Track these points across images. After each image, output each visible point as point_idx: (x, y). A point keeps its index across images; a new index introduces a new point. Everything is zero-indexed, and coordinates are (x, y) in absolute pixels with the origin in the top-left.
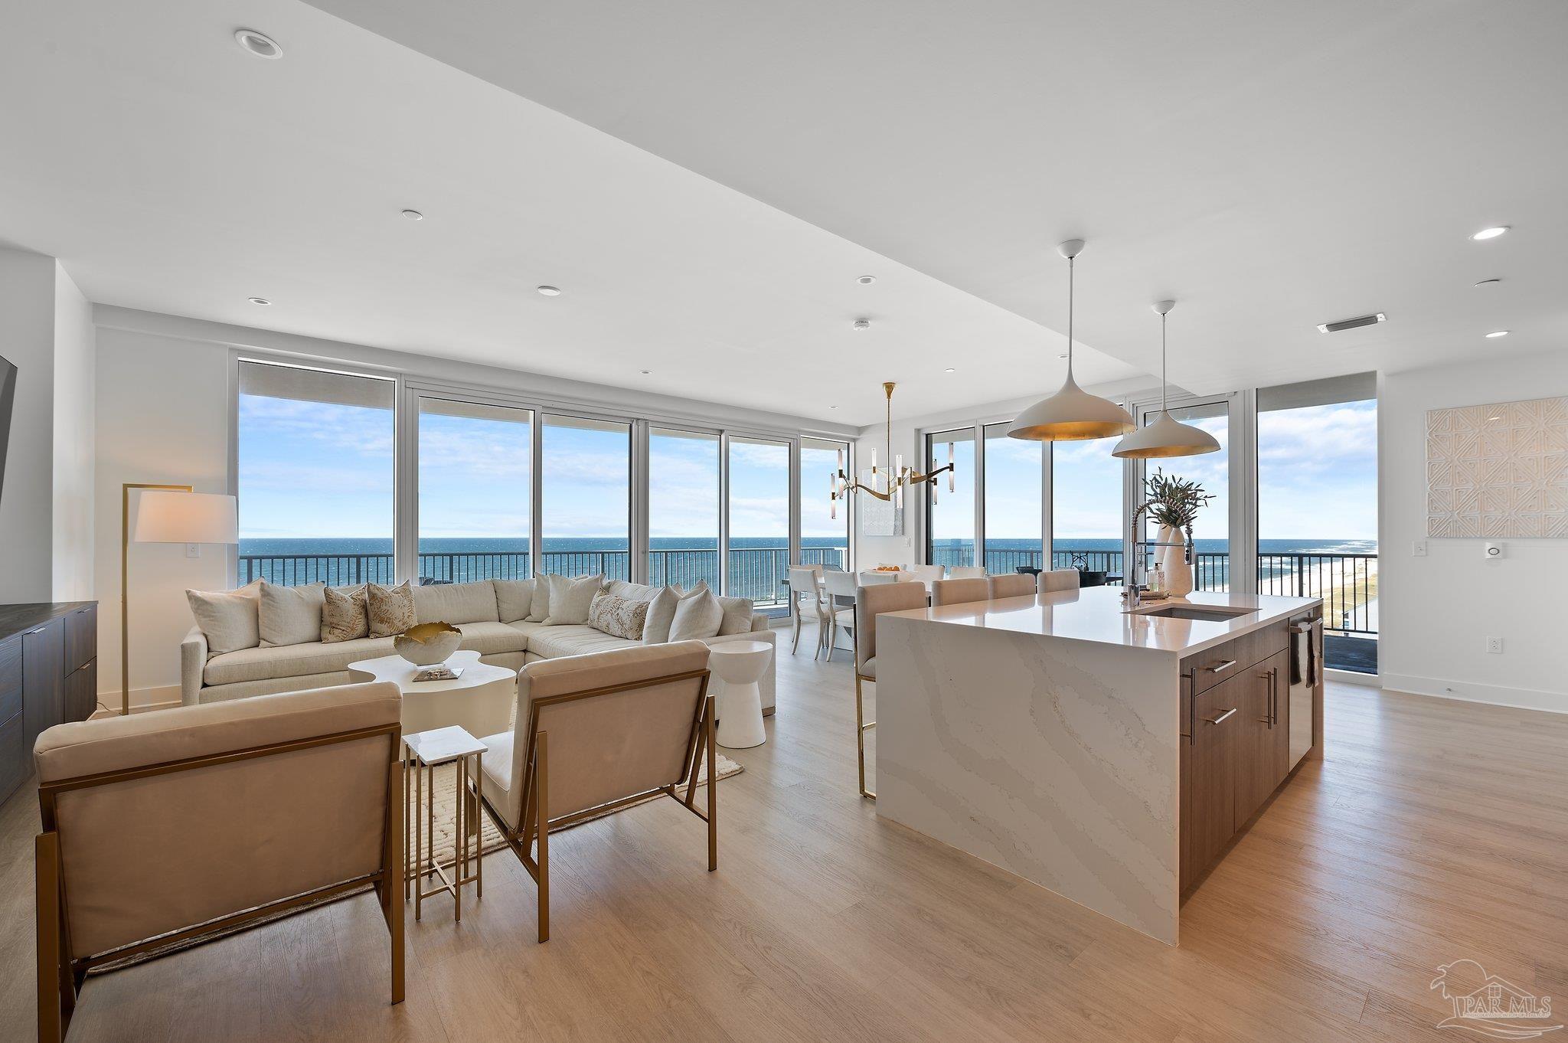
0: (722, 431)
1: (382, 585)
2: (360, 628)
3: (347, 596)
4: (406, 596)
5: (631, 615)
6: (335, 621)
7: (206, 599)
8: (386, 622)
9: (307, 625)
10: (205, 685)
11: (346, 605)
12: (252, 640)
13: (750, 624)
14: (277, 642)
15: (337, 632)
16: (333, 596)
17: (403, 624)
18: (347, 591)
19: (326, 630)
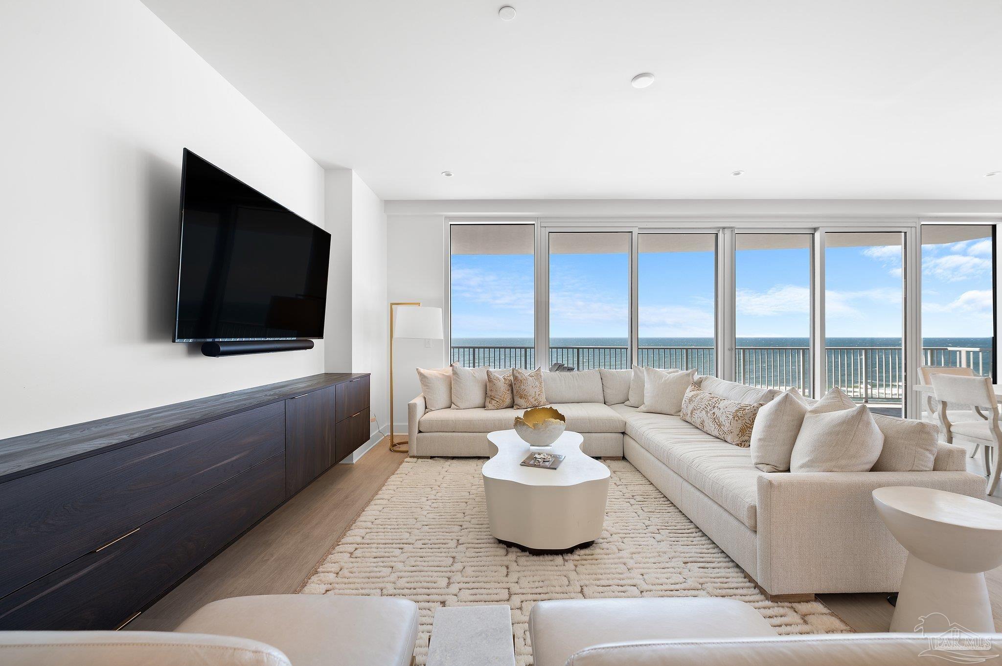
0: (815, 229)
1: (523, 370)
2: (508, 401)
3: (501, 377)
4: (537, 379)
5: (731, 417)
6: (493, 394)
7: (425, 374)
8: (524, 398)
9: (476, 395)
10: (420, 432)
11: (499, 383)
12: (446, 404)
13: (932, 458)
14: (459, 406)
15: (494, 402)
16: (492, 377)
17: (535, 401)
18: (501, 373)
19: (488, 400)
